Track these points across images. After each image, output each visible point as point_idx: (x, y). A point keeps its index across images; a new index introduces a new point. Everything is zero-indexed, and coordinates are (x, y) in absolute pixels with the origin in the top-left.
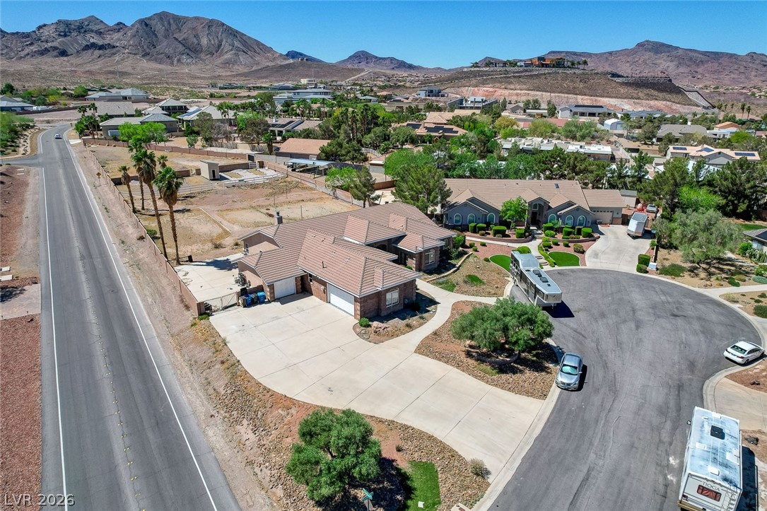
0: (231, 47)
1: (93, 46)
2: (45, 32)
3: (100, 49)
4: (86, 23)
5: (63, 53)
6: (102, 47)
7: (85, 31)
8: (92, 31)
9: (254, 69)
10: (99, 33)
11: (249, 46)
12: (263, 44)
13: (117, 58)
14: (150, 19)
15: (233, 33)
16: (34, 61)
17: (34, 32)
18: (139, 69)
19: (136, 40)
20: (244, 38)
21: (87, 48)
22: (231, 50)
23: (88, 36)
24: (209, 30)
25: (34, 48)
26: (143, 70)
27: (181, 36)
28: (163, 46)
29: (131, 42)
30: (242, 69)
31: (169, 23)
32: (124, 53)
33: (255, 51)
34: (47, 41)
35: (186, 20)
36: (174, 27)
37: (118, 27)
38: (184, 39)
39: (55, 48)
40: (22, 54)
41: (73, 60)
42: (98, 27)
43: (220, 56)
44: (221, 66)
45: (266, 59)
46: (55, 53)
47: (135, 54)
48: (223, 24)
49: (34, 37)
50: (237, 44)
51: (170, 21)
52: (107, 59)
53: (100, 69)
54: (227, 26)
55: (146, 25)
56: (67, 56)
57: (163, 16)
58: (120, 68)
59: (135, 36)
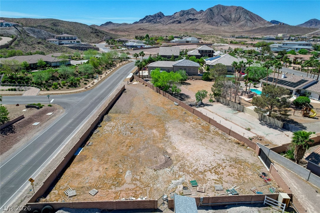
0: (245, 19)
1: (190, 19)
2: (176, 15)
3: (192, 20)
4: (190, 11)
5: (180, 22)
6: (193, 20)
7: (189, 14)
8: (191, 14)
9: (253, 28)
10: (193, 14)
11: (253, 18)
12: (260, 17)
13: (197, 24)
14: (213, 8)
15: (247, 12)
16: (170, 25)
17: (173, 15)
18: (204, 28)
19: (206, 16)
20: (251, 15)
21: (188, 20)
22: (244, 20)
23: (189, 15)
24: (236, 11)
25: (171, 21)
26: (205, 28)
27: (223, 14)
28: (216, 19)
29: (204, 17)
30: (247, 29)
31: (220, 9)
32: (200, 22)
33: (256, 21)
34: (176, 18)
35: (227, 7)
36: (222, 10)
37: (201, 12)
38: (225, 16)
39: (177, 21)
40: (167, 23)
41: (182, 25)
42: (193, 12)
43: (239, 23)
44: (238, 27)
45: (260, 24)
46: (177, 22)
47: (204, 22)
48: (243, 8)
49: (173, 17)
50: (247, 17)
51: (221, 8)
52: (194, 24)
53: (190, 28)
54: (245, 9)
55: (211, 10)
56: (181, 23)
57: (218, 7)
58: (197, 28)
59: (206, 15)
